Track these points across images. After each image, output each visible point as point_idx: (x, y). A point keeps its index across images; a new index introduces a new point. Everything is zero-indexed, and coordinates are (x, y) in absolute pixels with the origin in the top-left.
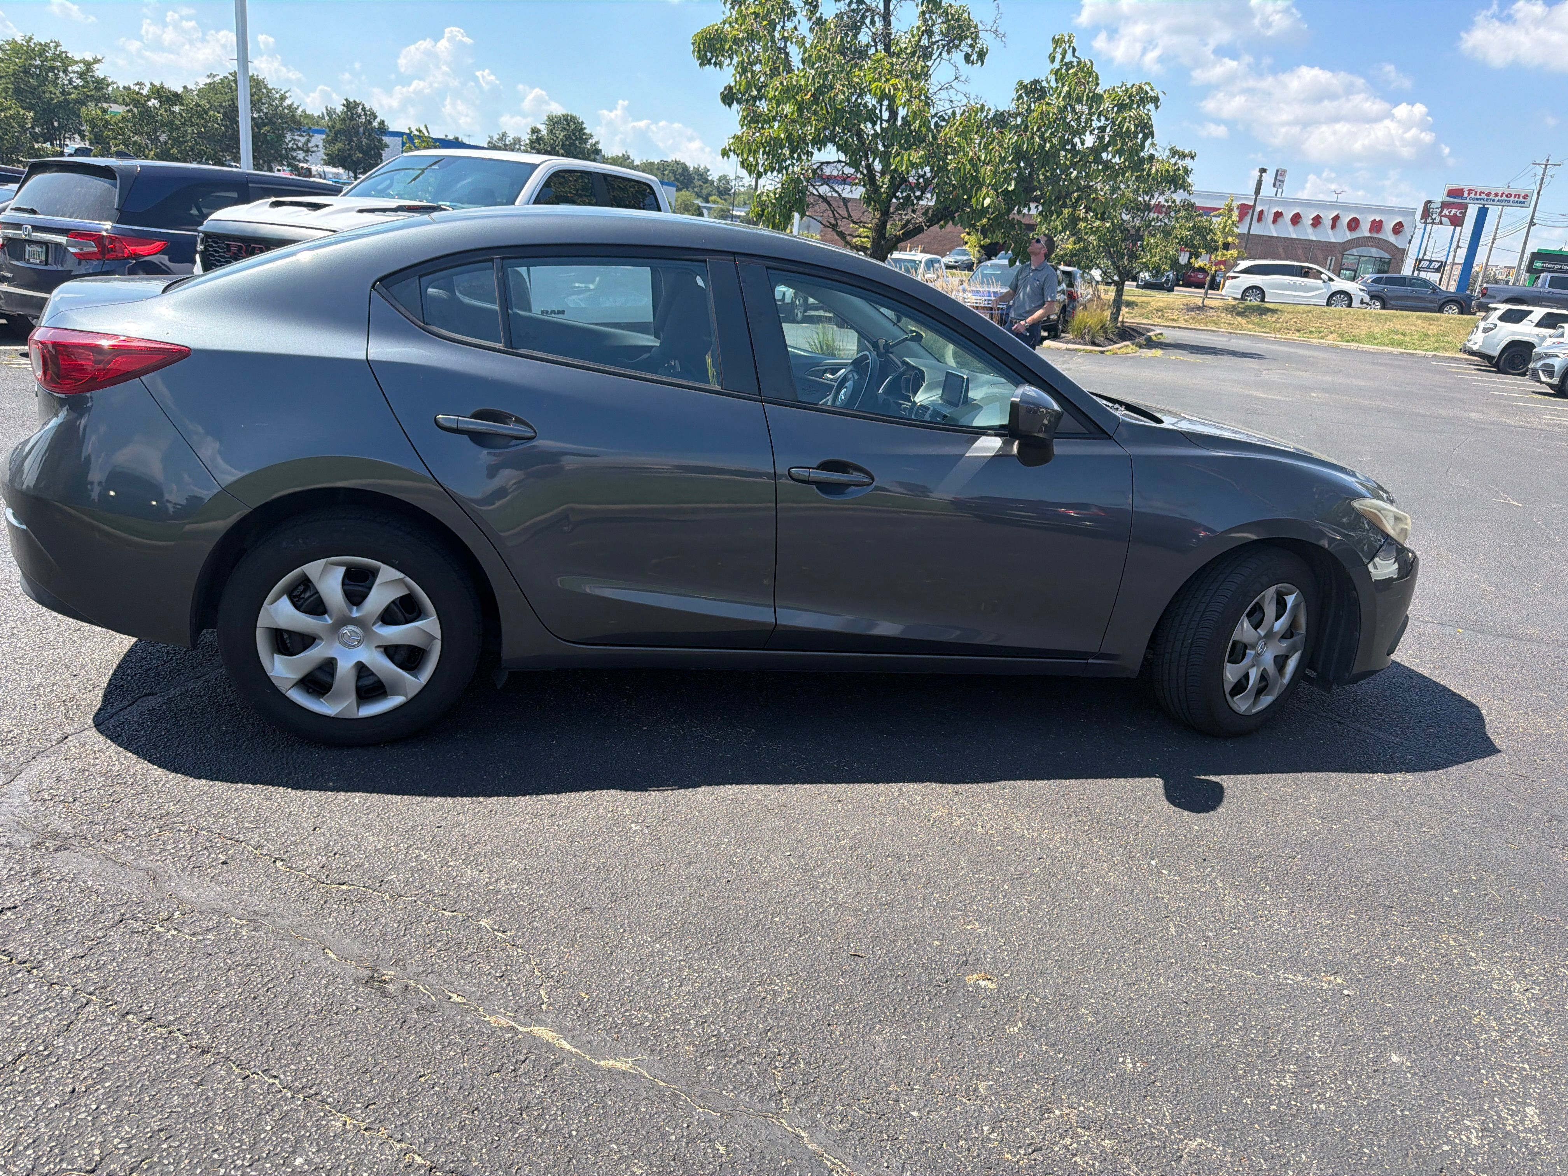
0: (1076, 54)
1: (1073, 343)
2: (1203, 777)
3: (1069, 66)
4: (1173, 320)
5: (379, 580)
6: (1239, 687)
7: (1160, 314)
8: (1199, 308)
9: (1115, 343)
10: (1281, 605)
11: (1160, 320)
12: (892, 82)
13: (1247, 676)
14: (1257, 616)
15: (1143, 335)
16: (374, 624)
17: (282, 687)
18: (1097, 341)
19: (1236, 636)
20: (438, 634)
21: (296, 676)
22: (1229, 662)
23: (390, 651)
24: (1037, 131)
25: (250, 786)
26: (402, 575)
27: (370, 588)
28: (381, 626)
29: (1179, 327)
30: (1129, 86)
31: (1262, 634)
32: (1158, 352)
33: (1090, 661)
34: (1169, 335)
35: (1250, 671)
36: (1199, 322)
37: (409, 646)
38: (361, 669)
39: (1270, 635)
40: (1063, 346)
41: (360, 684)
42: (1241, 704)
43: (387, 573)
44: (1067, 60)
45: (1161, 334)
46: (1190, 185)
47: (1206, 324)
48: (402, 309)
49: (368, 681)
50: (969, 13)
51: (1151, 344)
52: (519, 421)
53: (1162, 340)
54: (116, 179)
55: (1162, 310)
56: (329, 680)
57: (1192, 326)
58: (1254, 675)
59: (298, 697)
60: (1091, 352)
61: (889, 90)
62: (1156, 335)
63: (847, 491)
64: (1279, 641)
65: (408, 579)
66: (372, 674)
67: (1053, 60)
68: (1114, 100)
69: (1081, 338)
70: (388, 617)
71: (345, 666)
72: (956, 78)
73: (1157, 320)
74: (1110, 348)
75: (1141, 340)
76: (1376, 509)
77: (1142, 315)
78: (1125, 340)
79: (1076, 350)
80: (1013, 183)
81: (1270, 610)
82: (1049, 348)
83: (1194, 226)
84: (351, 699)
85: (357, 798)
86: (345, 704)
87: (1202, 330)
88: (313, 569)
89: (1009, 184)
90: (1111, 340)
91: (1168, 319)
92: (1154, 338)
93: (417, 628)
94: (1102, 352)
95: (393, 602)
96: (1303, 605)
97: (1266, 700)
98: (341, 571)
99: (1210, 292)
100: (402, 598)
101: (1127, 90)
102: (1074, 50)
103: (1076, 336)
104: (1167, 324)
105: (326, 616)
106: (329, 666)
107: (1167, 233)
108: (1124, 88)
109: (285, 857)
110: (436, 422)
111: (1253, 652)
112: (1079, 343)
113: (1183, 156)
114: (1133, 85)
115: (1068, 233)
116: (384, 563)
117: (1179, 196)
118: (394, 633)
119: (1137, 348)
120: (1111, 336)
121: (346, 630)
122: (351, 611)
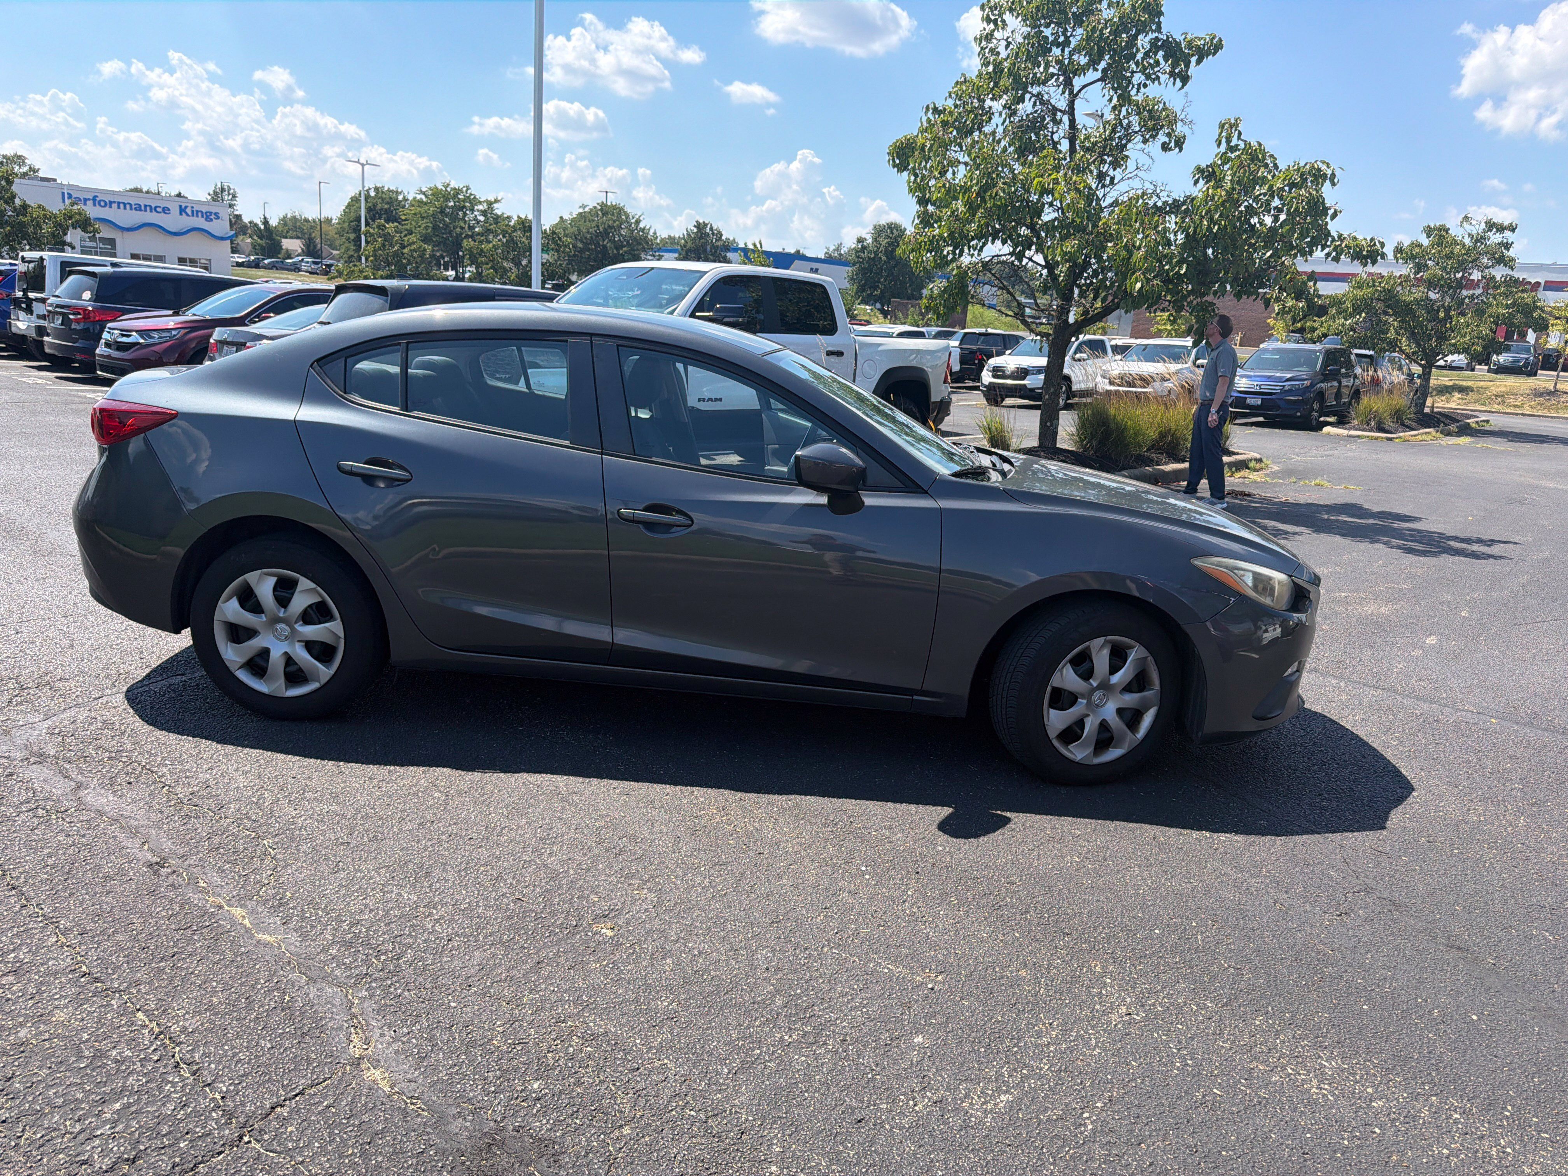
0: (1242, 137)
1: (1356, 430)
2: (999, 812)
3: (1232, 149)
4: (1516, 406)
5: (299, 588)
6: (1071, 734)
7: (1500, 399)
8: (1549, 393)
9: (1413, 429)
10: (1118, 657)
11: (1499, 407)
12: (1053, 177)
13: (1080, 723)
14: (1085, 666)
15: (1458, 421)
16: (296, 623)
17: (232, 667)
18: (1387, 427)
19: (1056, 681)
20: (342, 635)
21: (241, 660)
22: (1051, 706)
23: (309, 645)
24: (1206, 214)
25: (191, 738)
26: (313, 585)
27: (293, 594)
28: (301, 625)
29: (1522, 414)
30: (1302, 164)
31: (1095, 684)
32: (1465, 440)
33: (915, 697)
34: (1497, 422)
35: (1085, 720)
36: (1549, 408)
37: (322, 643)
38: (289, 660)
39: (1105, 686)
40: (1345, 432)
41: (287, 670)
42: (1078, 753)
43: (305, 583)
44: (1232, 144)
45: (1487, 421)
46: (1513, 260)
47: (1557, 410)
48: (329, 382)
49: (291, 669)
50: (1165, 103)
51: (1465, 430)
52: (401, 468)
53: (1487, 428)
54: (387, 296)
55: (1503, 396)
56: (265, 665)
57: (1540, 413)
58: (1090, 725)
59: (244, 676)
60: (1376, 438)
61: (1049, 184)
62: (1477, 422)
63: (672, 530)
64: (1120, 692)
65: (319, 589)
66: (296, 664)
67: (1219, 145)
68: (1284, 180)
69: (1365, 424)
70: (307, 617)
71: (277, 654)
72: (1138, 168)
73: (1496, 406)
74: (1401, 434)
75: (1453, 427)
76: (1226, 568)
77: (1477, 401)
78: (1430, 427)
79: (1358, 437)
80: (1185, 266)
81: (1101, 659)
82: (1328, 434)
83: (1514, 304)
84: (282, 681)
85: (255, 753)
86: (276, 685)
87: (1552, 417)
88: (252, 577)
89: (1181, 268)
90: (1407, 427)
91: (1509, 406)
92: (1474, 425)
93: (327, 628)
94: (1390, 439)
95: (310, 606)
96: (1150, 658)
97: (1114, 754)
98: (272, 581)
99: (1562, 374)
100: (318, 604)
101: (1299, 169)
102: (1240, 134)
103: (1362, 422)
104: (1509, 411)
105: (263, 615)
106: (265, 653)
107: (1480, 313)
108: (1296, 167)
109: (172, 785)
110: (339, 468)
111: (1085, 701)
112: (1364, 430)
113: (1501, 229)
114: (1306, 165)
115: (1363, 315)
116: (302, 575)
117: (1499, 273)
118: (310, 631)
119: (1441, 436)
120: (1407, 422)
121: (280, 626)
122: (279, 612)
